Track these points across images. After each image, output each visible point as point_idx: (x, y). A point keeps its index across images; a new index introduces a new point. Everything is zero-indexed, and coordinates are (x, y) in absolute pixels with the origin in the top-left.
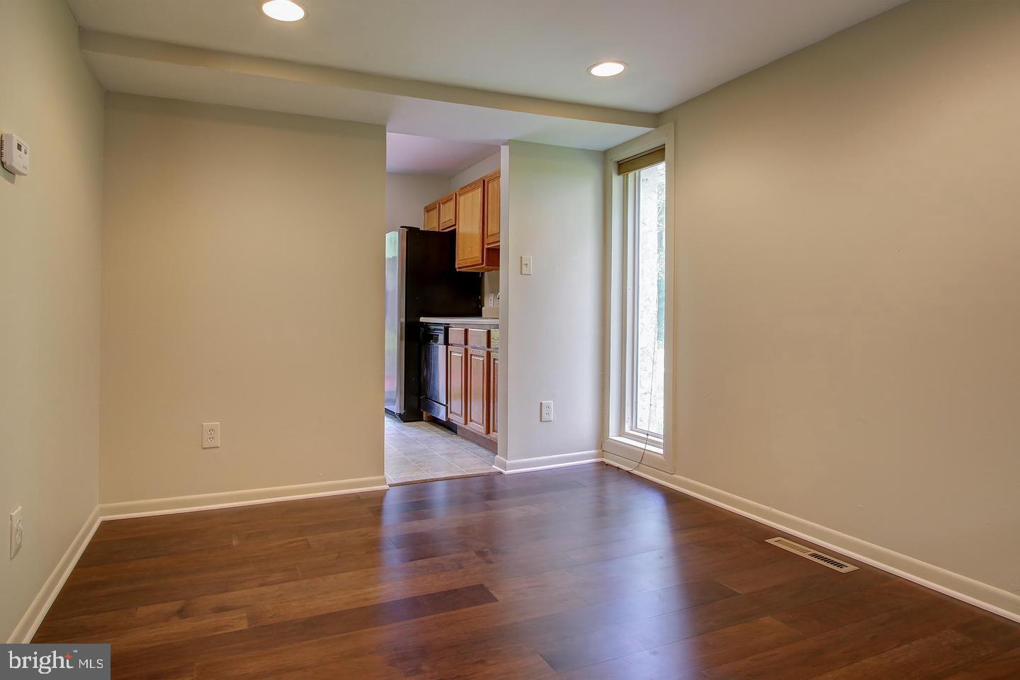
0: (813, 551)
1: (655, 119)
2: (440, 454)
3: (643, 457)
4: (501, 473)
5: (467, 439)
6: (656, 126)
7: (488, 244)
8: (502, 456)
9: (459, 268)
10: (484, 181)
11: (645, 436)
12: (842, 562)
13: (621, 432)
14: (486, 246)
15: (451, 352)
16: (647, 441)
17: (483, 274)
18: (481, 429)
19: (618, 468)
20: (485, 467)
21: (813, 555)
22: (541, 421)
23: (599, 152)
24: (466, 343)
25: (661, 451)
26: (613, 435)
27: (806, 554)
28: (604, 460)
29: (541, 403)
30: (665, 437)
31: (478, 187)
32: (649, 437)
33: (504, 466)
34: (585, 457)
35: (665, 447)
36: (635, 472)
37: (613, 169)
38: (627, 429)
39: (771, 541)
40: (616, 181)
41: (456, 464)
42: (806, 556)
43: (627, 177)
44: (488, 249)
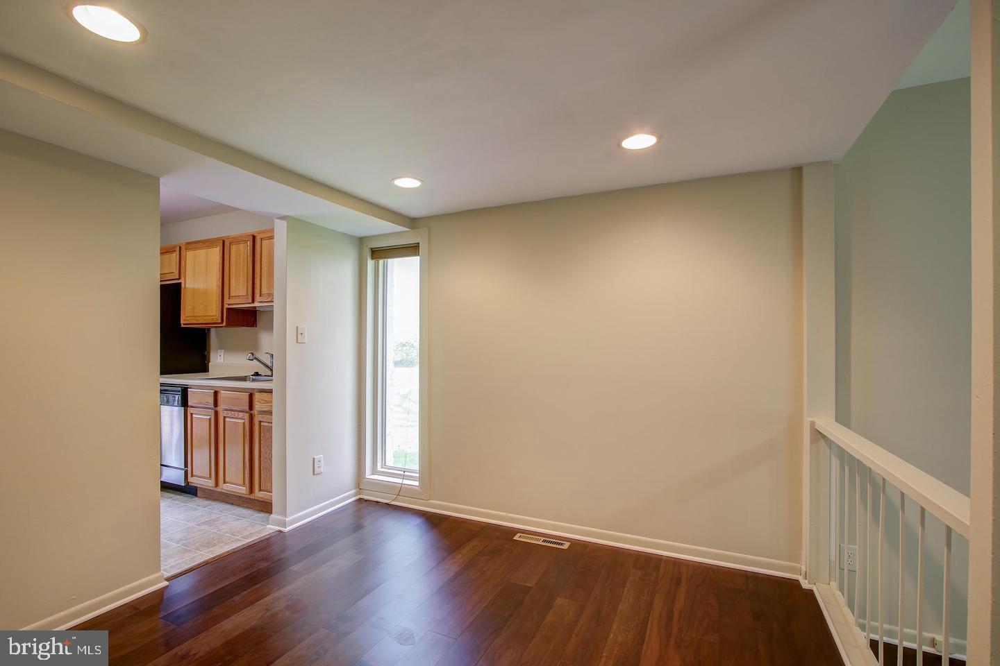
0: (543, 539)
1: (413, 222)
2: (198, 525)
3: (400, 491)
4: (280, 532)
5: (215, 500)
6: (412, 228)
7: (229, 304)
8: (278, 514)
9: (184, 324)
10: (224, 241)
11: (402, 473)
12: (562, 542)
13: (374, 472)
14: (226, 306)
15: (192, 414)
16: (404, 477)
17: (209, 329)
18: (243, 490)
19: (377, 502)
20: (258, 528)
21: (544, 541)
22: (314, 474)
23: (355, 237)
24: (216, 404)
25: (417, 483)
26: (369, 475)
27: (540, 542)
28: (361, 496)
29: (314, 459)
30: (421, 471)
31: (216, 246)
32: (406, 473)
33: (284, 525)
34: (347, 498)
35: (421, 479)
36: (393, 503)
37: (368, 254)
38: (379, 468)
39: (516, 538)
40: (370, 263)
41: (226, 532)
42: (541, 543)
43: (378, 263)
44: (228, 309)
